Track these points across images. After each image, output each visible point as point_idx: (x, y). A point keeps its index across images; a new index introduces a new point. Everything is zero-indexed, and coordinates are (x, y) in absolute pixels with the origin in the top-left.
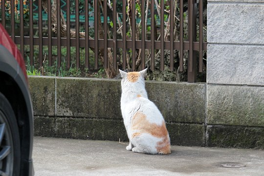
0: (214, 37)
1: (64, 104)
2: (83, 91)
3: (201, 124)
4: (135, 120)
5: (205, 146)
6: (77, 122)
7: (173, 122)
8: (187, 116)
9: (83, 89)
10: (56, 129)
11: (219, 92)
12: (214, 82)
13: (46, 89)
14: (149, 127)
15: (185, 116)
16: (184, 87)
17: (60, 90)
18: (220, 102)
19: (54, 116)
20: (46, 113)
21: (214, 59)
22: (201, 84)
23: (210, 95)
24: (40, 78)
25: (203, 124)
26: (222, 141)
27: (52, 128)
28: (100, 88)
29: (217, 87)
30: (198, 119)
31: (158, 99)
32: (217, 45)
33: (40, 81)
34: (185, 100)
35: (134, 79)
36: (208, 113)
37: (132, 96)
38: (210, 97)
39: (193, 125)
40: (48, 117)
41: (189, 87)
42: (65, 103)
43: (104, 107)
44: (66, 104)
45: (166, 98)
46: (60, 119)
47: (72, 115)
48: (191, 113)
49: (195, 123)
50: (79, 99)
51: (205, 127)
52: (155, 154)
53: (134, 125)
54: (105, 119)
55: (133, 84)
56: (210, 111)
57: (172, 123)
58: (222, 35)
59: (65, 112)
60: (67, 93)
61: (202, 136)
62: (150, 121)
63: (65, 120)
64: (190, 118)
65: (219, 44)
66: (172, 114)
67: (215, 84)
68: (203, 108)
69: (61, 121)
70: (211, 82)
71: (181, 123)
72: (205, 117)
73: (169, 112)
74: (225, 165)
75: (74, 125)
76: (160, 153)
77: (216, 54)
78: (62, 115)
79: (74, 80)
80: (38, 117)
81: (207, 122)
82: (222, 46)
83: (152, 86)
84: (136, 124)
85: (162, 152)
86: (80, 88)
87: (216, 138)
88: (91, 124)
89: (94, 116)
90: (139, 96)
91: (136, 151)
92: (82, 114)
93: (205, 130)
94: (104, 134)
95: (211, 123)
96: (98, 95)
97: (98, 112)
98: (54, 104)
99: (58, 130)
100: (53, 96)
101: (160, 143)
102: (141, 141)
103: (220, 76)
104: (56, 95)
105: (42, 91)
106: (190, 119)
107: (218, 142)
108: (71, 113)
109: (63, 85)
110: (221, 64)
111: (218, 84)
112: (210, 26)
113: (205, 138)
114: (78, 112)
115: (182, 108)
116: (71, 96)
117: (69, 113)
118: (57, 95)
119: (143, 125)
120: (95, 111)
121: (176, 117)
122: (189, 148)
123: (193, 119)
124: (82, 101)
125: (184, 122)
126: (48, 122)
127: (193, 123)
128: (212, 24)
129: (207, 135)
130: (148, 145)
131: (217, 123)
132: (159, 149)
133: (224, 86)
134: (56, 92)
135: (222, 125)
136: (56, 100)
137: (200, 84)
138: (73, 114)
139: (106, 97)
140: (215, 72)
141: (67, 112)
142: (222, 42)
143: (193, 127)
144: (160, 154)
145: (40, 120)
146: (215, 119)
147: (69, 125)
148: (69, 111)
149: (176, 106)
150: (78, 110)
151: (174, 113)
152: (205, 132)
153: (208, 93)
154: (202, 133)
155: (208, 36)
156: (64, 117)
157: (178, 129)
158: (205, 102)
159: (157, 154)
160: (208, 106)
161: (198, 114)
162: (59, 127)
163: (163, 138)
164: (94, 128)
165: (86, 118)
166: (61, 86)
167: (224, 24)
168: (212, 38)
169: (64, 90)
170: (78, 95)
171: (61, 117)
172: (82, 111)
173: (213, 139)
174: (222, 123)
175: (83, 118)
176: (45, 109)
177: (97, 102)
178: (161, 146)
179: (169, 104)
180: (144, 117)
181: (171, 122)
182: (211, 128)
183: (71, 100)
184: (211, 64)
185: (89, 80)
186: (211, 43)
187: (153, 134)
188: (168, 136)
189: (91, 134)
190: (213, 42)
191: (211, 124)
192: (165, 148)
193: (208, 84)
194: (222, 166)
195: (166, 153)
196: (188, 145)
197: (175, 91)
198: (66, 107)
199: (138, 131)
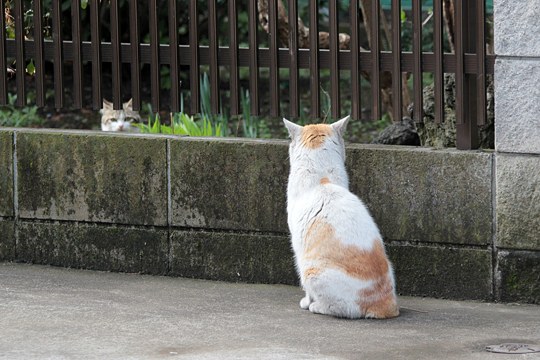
0: (509, 41)
1: (186, 199)
2: (227, 168)
3: (485, 247)
4: (309, 238)
5: (493, 301)
6: (215, 241)
7: (422, 242)
8: (452, 229)
9: (228, 163)
10: (171, 257)
11: (523, 173)
12: (510, 149)
13: (147, 163)
14: (341, 254)
15: (449, 229)
16: (446, 160)
17: (177, 166)
18: (524, 195)
19: (166, 227)
20: (150, 220)
21: (511, 95)
22: (483, 154)
23: (502, 179)
24: (135, 140)
25: (490, 248)
26: (531, 287)
27: (162, 254)
28: (263, 163)
29: (518, 160)
30: (478, 236)
31: (388, 189)
32: (518, 62)
33: (136, 145)
34: (447, 191)
35: (315, 140)
36: (500, 223)
37: (308, 181)
38: (503, 184)
39: (467, 249)
40: (153, 230)
41: (458, 160)
42: (188, 195)
43: (272, 207)
44: (192, 199)
45: (407, 185)
46: (180, 233)
47: (204, 224)
48: (460, 223)
49: (471, 246)
50: (218, 188)
51: (494, 254)
52: (357, 319)
53: (308, 250)
54: (275, 233)
55: (313, 153)
56: (502, 216)
57: (420, 246)
58: (526, 38)
59: (189, 217)
60: (194, 175)
61: (486, 277)
62: (342, 241)
63: (188, 235)
64: (459, 233)
65: (521, 58)
66: (420, 223)
67: (514, 154)
68: (487, 209)
69: (182, 239)
70: (503, 149)
71: (441, 244)
72: (493, 232)
73: (414, 220)
74: (496, 348)
75: (210, 249)
76: (367, 316)
77: (515, 82)
78: (182, 224)
79: (208, 143)
80: (133, 228)
81: (497, 243)
82: (528, 62)
83: (375, 158)
84: (312, 248)
85: (371, 314)
86: (221, 162)
87: (517, 281)
88: (245, 245)
89: (252, 228)
90: (324, 181)
91: (316, 311)
92: (225, 223)
93: (494, 261)
94: (274, 268)
95: (506, 245)
96: (260, 178)
97: (260, 218)
98: (167, 199)
99: (175, 260)
100: (164, 181)
101: (367, 293)
102: (321, 287)
103: (525, 134)
104: (169, 177)
105: (141, 168)
106: (459, 236)
107: (523, 290)
108: (203, 220)
109: (184, 155)
110: (527, 105)
111: (520, 154)
112: (501, 16)
113: (494, 280)
114: (218, 217)
115: (441, 209)
116: (202, 180)
117: (198, 220)
118: (172, 178)
119: (328, 250)
120: (253, 215)
121: (429, 231)
122: (457, 305)
123: (466, 236)
124: (224, 193)
125: (447, 244)
126: (154, 241)
127: (466, 245)
128: (506, 10)
129: (498, 275)
130: (339, 296)
131: (519, 245)
132: (365, 306)
133: (533, 159)
134: (169, 171)
135: (530, 250)
136: (170, 189)
137: (480, 154)
138: (207, 222)
139: (276, 183)
140: (514, 126)
141: (194, 217)
142: (528, 54)
143: (466, 255)
144: (369, 318)
145: (136, 236)
146: (515, 235)
147: (199, 247)
148: (197, 214)
149: (428, 204)
150: (216, 212)
151: (425, 221)
152: (494, 266)
153: (498, 173)
154: (487, 270)
155: (497, 39)
156: (188, 228)
157: (433, 260)
158: (492, 195)
159: (362, 318)
160: (499, 207)
161: (477, 224)
162: (176, 251)
163: (375, 282)
164: (251, 254)
165: (235, 231)
166: (180, 156)
167: (530, 12)
168: (505, 44)
169: (187, 166)
170: (216, 178)
171: (182, 228)
172: (226, 215)
173: (512, 283)
174: (531, 245)
175: (227, 230)
176: (147, 209)
177: (257, 195)
178: (369, 300)
179: (413, 200)
180: (330, 230)
181: (417, 242)
182: (507, 257)
183: (203, 190)
184: (505, 106)
185: (241, 144)
186: (502, 57)
187: (350, 270)
188: (390, 275)
189: (244, 270)
190: (508, 54)
191: (507, 249)
192: (379, 304)
193: (499, 152)
194: (488, 350)
195: (383, 316)
196: (456, 298)
197: (426, 169)
198: (192, 207)
199: (317, 264)
